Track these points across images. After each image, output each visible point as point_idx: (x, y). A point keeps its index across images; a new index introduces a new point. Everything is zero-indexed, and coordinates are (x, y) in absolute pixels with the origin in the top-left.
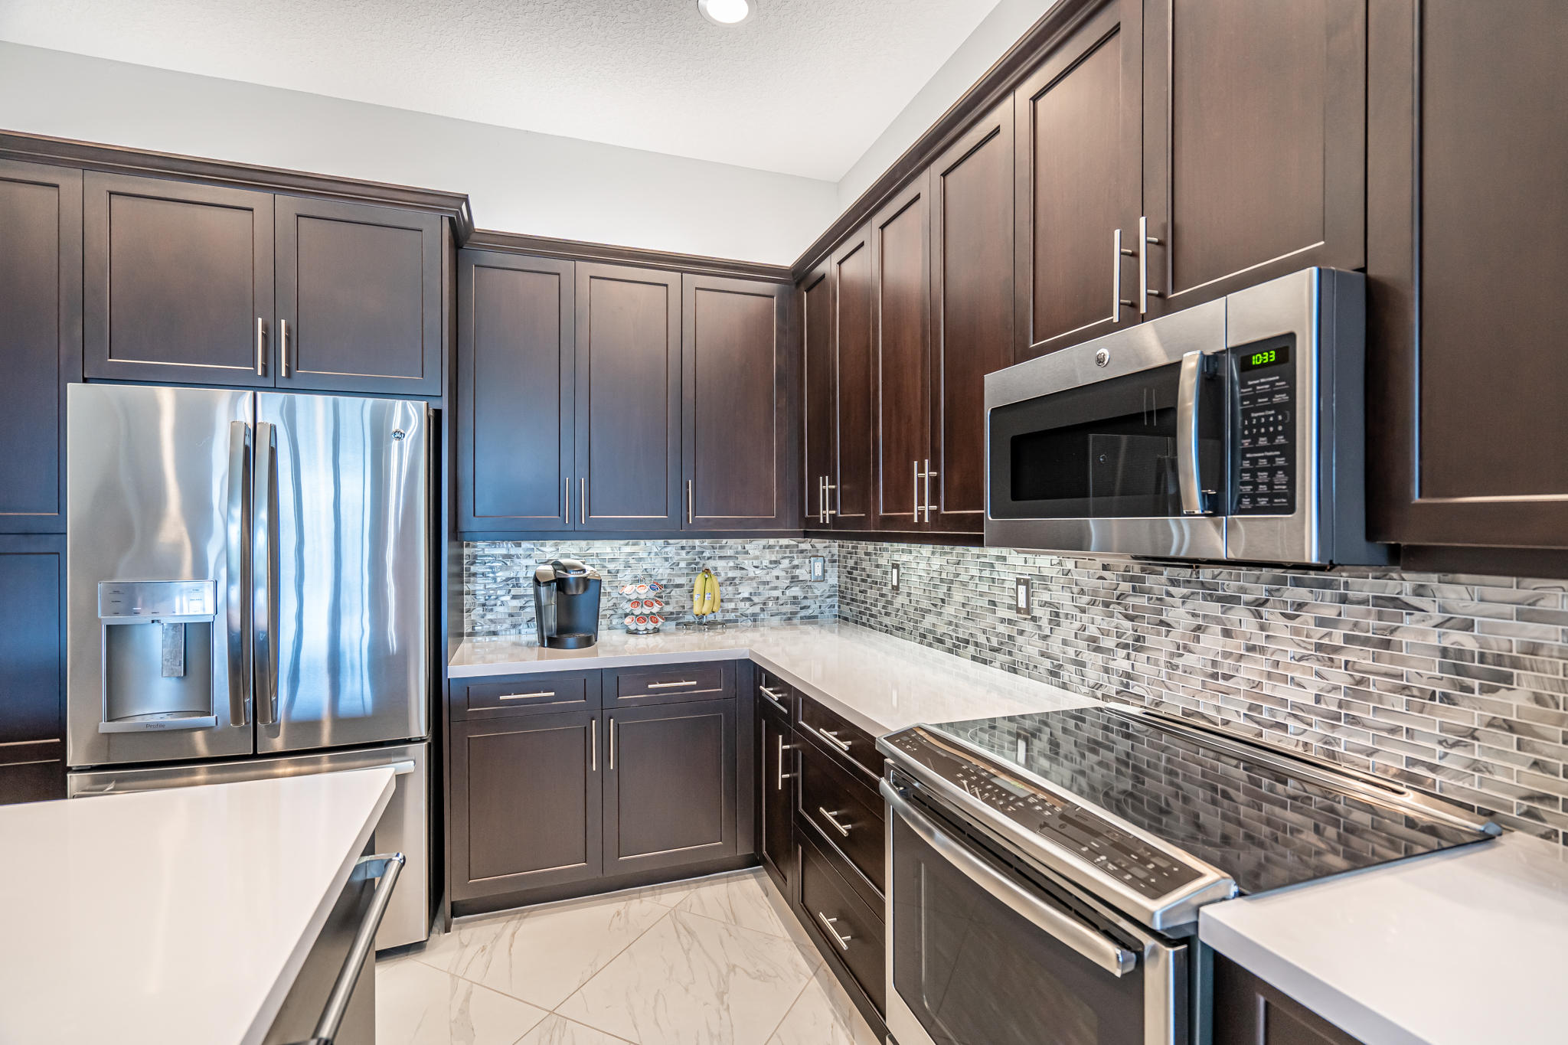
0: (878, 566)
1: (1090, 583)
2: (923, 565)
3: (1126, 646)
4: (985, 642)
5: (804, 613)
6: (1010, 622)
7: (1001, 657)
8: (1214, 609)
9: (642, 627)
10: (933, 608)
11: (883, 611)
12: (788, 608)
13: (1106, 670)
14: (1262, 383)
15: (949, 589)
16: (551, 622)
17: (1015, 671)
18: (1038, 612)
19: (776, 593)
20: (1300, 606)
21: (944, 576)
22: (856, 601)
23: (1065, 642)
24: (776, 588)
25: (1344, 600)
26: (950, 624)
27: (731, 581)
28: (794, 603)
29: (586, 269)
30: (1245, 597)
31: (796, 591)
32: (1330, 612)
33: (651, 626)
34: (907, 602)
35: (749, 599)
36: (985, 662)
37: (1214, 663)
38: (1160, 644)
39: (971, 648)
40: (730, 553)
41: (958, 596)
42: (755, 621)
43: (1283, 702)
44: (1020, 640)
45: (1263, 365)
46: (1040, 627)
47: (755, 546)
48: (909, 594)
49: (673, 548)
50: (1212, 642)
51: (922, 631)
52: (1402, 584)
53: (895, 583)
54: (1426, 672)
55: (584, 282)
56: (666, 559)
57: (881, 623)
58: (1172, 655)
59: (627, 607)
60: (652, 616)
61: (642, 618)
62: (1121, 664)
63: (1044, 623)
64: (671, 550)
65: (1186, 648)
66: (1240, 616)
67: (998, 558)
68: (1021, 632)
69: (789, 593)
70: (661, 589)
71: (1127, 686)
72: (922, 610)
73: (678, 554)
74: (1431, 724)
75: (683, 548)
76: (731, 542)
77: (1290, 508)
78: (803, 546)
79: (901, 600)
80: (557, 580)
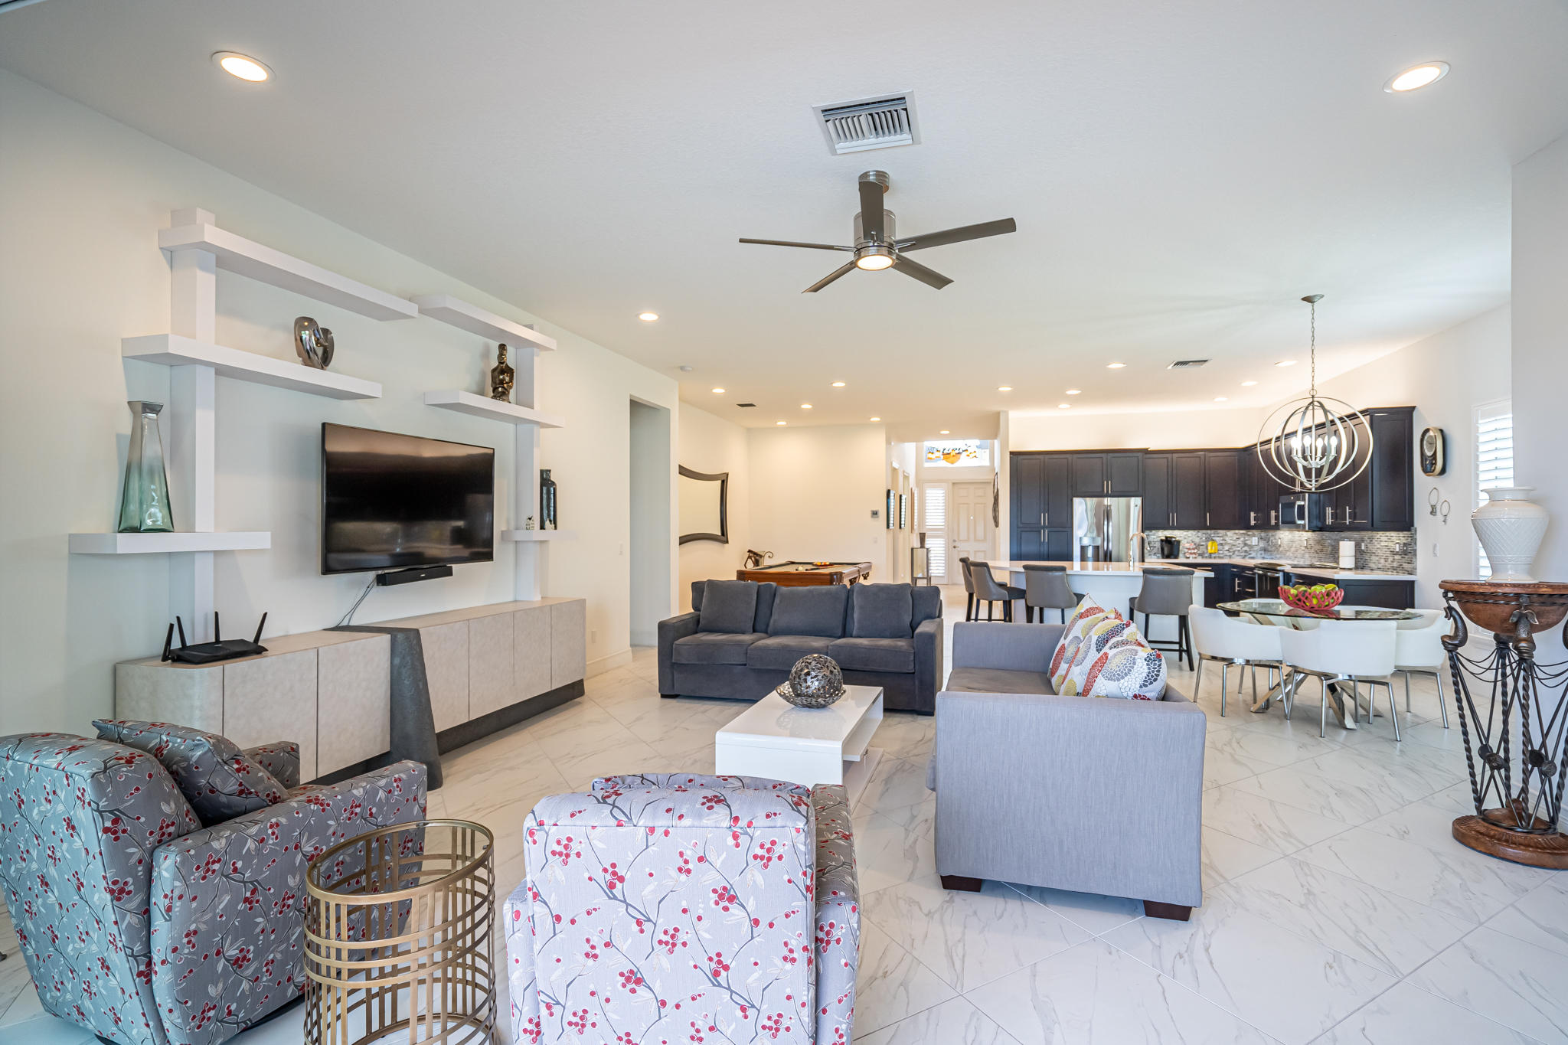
5: (1249, 556)
9: (1191, 556)
12: (1243, 554)
16: (1166, 552)
19: (1239, 549)
24: (1238, 547)
27: (1221, 544)
28: (1246, 552)
29: (1175, 455)
31: (1246, 548)
33: (1194, 556)
40: (1221, 535)
47: (1230, 533)
49: (1201, 533)
55: (1175, 459)
59: (1186, 550)
60: (1195, 553)
61: (1191, 554)
64: (1200, 534)
69: (1244, 549)
70: (1198, 546)
72: (1287, 551)
73: (1203, 535)
75: (1203, 532)
76: (1221, 531)
78: (1249, 533)
79: (1281, 549)
80: (1168, 541)
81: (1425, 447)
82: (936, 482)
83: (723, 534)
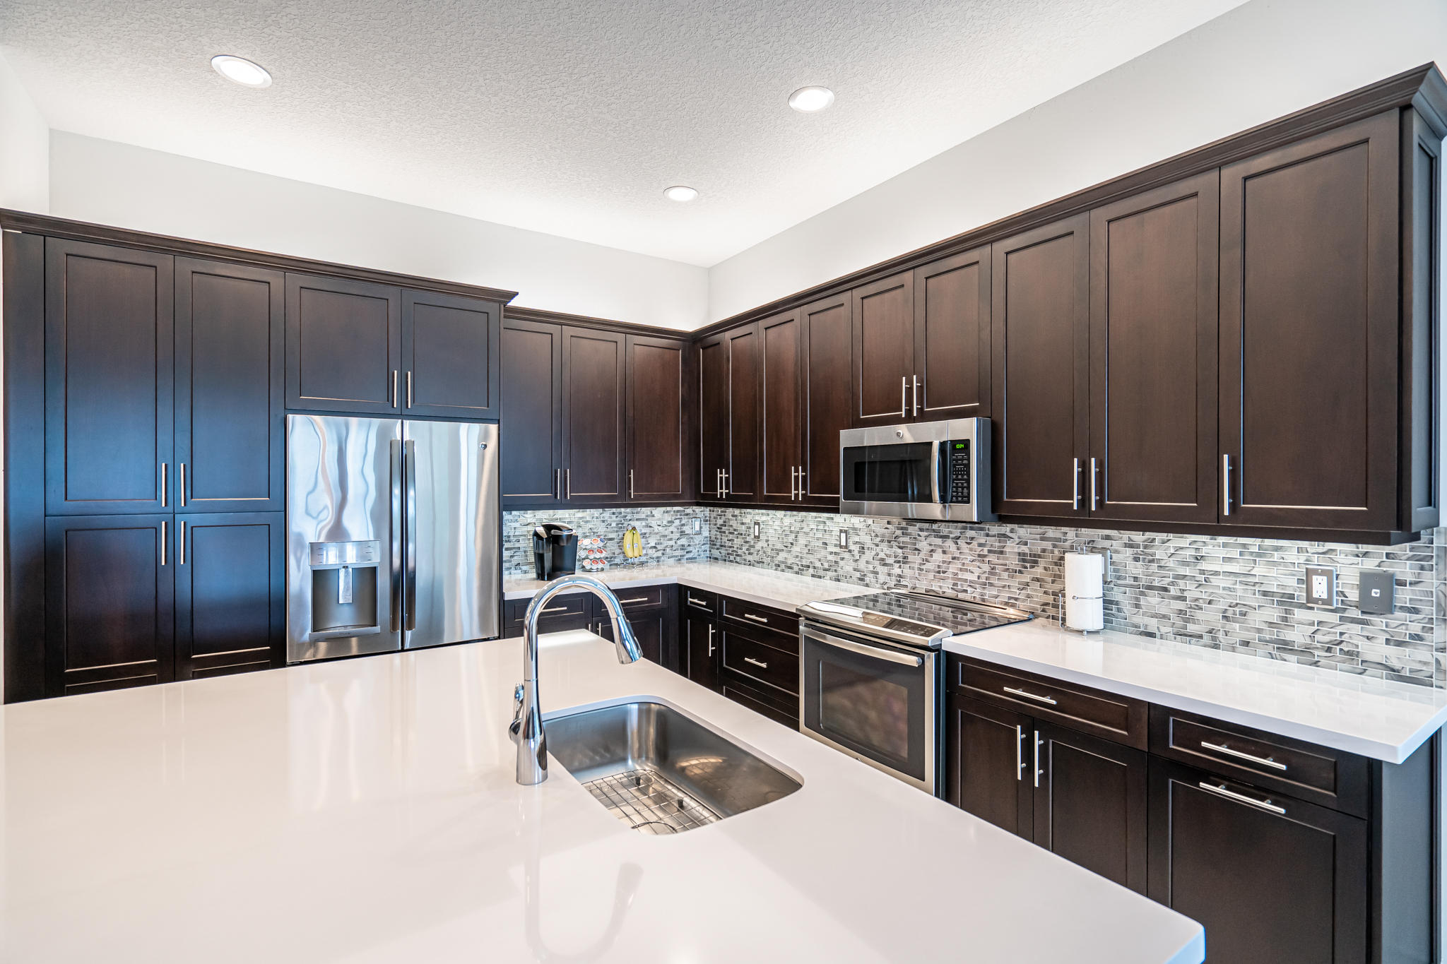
0: (743, 524)
1: (880, 531)
2: (777, 523)
3: (899, 562)
4: (820, 566)
5: (689, 556)
6: (836, 553)
7: (829, 573)
8: (939, 541)
9: (595, 567)
10: (785, 549)
11: (747, 552)
12: (679, 553)
13: (889, 575)
14: (960, 455)
15: (796, 537)
16: (548, 564)
17: (839, 580)
18: (852, 547)
19: (672, 543)
20: (972, 539)
21: (793, 529)
22: (725, 546)
23: (867, 562)
24: (671, 539)
25: (988, 535)
26: (797, 557)
27: (644, 535)
28: (683, 549)
29: (568, 331)
30: (951, 536)
31: (683, 541)
32: (982, 541)
34: (765, 545)
35: (655, 547)
36: (820, 577)
37: (939, 567)
38: (915, 559)
39: (811, 571)
40: (643, 516)
41: (802, 540)
42: (658, 561)
43: (966, 580)
44: (841, 563)
45: (959, 449)
46: (853, 555)
47: (658, 512)
48: (767, 541)
49: (608, 514)
50: (938, 557)
51: (777, 562)
52: (1006, 529)
53: (757, 534)
54: (1014, 562)
55: (567, 342)
56: (603, 521)
57: (745, 560)
58: (921, 564)
61: (595, 560)
62: (896, 571)
63: (856, 553)
64: (607, 516)
65: (927, 561)
66: (950, 544)
67: (828, 518)
68: (842, 559)
69: (679, 542)
71: (899, 581)
72: (777, 550)
73: (610, 518)
74: (1015, 583)
75: (614, 513)
76: (643, 509)
77: (968, 502)
78: (688, 511)
80: (549, 536)
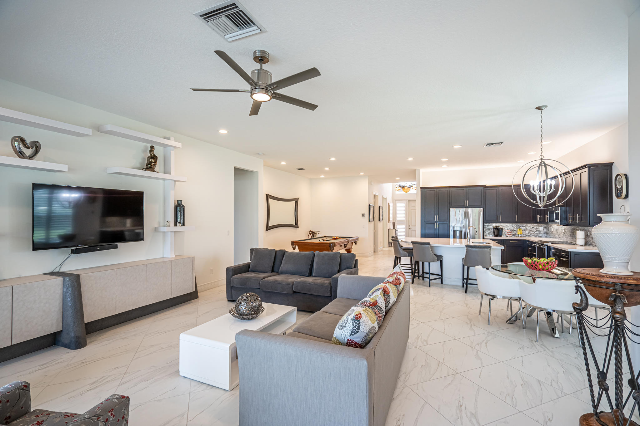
5: (539, 236)
9: (509, 236)
12: (536, 235)
16: (496, 234)
19: (533, 232)
27: (525, 230)
33: (510, 236)
35: (528, 233)
40: (524, 226)
42: (529, 236)
47: (529, 225)
49: (514, 225)
55: (500, 190)
59: (507, 233)
60: (511, 234)
61: (509, 234)
69: (536, 232)
70: (512, 231)
75: (516, 225)
76: (524, 224)
78: (538, 225)
79: (554, 233)
80: (497, 229)
81: (617, 184)
82: (401, 200)
83: (296, 224)
